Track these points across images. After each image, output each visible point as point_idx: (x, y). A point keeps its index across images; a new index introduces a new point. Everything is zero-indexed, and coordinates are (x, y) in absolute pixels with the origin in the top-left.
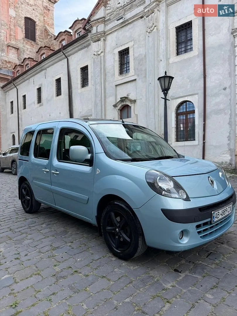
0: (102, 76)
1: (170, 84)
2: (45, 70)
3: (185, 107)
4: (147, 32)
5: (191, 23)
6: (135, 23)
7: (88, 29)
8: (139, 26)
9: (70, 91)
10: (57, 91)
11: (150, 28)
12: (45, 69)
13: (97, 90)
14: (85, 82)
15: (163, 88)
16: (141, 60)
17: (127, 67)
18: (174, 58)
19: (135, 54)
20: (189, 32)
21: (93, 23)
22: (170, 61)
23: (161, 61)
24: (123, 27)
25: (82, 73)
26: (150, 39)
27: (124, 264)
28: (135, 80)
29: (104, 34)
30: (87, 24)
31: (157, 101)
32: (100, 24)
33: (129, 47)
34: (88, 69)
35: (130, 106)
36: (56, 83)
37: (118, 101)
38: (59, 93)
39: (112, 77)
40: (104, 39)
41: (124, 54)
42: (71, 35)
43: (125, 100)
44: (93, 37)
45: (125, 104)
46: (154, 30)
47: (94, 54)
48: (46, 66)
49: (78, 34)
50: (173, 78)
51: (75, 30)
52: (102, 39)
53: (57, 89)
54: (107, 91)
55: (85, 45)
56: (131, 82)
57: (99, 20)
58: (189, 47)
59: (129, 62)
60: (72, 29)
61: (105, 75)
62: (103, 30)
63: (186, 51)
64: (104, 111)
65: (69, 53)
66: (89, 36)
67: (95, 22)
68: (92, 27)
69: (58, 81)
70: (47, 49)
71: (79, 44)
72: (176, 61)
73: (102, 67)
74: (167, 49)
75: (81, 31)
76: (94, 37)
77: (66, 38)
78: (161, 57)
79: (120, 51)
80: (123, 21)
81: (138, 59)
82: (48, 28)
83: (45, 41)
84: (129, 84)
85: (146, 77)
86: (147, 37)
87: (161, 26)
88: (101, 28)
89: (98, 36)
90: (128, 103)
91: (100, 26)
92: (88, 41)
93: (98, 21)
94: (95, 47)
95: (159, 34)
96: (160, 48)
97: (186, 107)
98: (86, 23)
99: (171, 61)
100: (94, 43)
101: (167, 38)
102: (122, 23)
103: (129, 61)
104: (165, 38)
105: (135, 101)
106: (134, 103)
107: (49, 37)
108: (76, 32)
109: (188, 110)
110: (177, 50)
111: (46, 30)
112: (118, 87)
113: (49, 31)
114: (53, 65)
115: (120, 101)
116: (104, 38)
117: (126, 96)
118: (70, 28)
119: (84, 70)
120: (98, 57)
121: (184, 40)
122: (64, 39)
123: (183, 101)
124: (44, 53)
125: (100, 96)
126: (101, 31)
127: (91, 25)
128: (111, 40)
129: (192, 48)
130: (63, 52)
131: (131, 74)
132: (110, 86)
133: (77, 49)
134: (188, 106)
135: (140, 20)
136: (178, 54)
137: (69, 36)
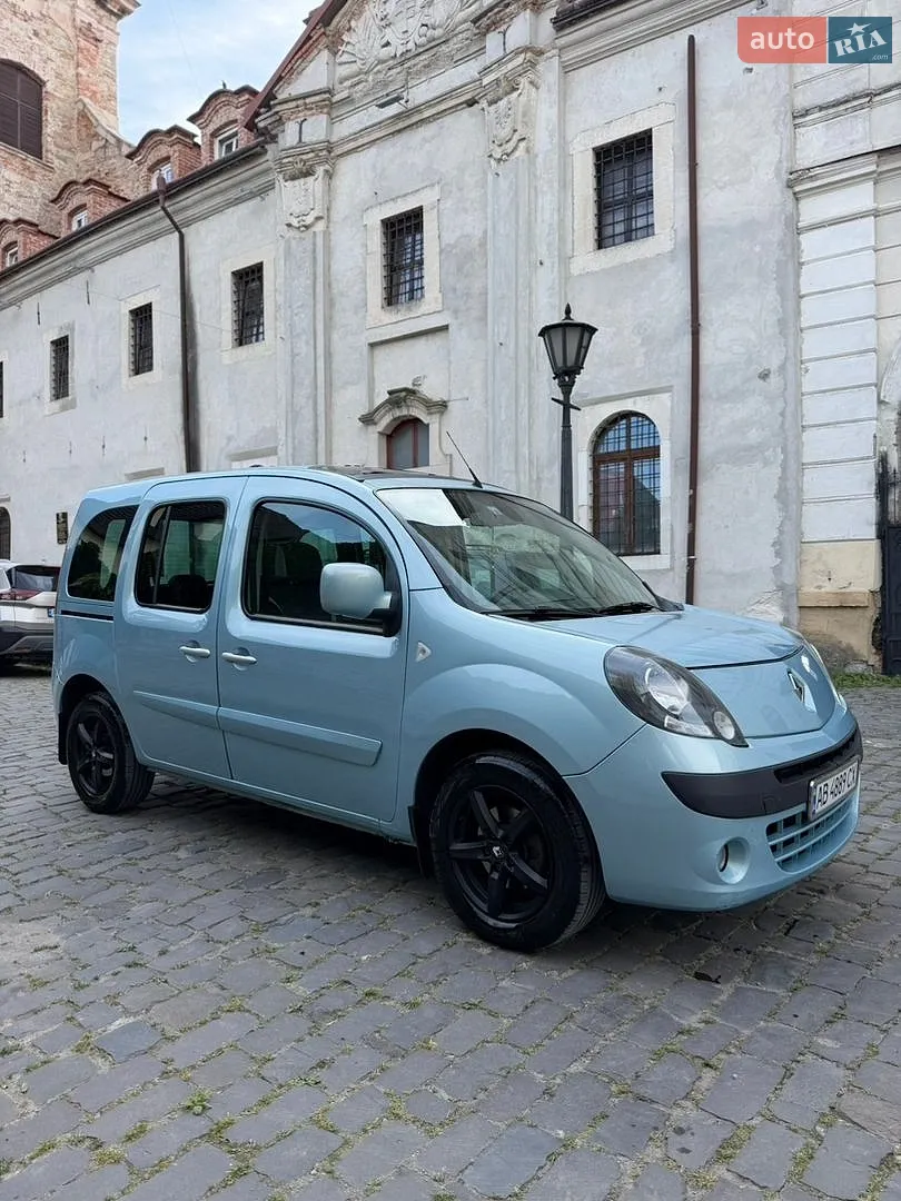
0: (320, 306)
1: (582, 349)
2: (88, 272)
4: (490, 156)
5: (650, 137)
6: (448, 120)
7: (266, 128)
8: (461, 135)
9: (190, 356)
10: (134, 354)
11: (501, 145)
12: (90, 268)
13: (297, 358)
14: (248, 324)
15: (560, 363)
16: (464, 258)
17: (412, 280)
18: (587, 259)
19: (443, 234)
20: (640, 169)
21: (285, 106)
22: (571, 266)
23: (541, 264)
24: (399, 131)
25: (238, 291)
26: (503, 184)
27: (525, 963)
28: (445, 328)
29: (330, 153)
30: (262, 110)
31: (526, 410)
32: (313, 115)
33: (421, 208)
34: (260, 279)
35: (426, 422)
36: (132, 325)
37: (379, 401)
38: (142, 360)
39: (356, 313)
40: (327, 171)
41: (403, 230)
42: (196, 145)
43: (405, 399)
44: (284, 161)
45: (405, 416)
46: (517, 154)
47: (289, 225)
48: (91, 257)
49: (221, 142)
50: (592, 330)
51: (212, 127)
52: (320, 170)
53: (135, 346)
54: (337, 360)
55: (249, 187)
56: (430, 337)
57: (308, 101)
58: (641, 222)
59: (421, 263)
60: (200, 122)
61: (330, 304)
62: (323, 138)
63: (629, 236)
64: (323, 439)
65: (189, 213)
66: (269, 156)
67: (294, 104)
68: (280, 122)
69: (142, 316)
70: (95, 192)
71: (230, 182)
72: (595, 267)
73: (320, 270)
74: (561, 221)
75: (235, 134)
76: (290, 159)
77: (177, 154)
78: (542, 251)
79: (389, 219)
80: (401, 109)
81: (454, 251)
82: (93, 109)
83: (80, 157)
84: (421, 343)
85: (483, 319)
86: (490, 177)
87: (543, 139)
88: (316, 129)
89: (304, 157)
90: (418, 412)
91: (310, 120)
92: (266, 171)
93: (305, 104)
94: (292, 197)
95: (536, 169)
96: (539, 220)
97: (628, 436)
98: (260, 107)
99: (576, 267)
100: (289, 184)
101: (565, 184)
102: (398, 117)
103: (422, 259)
104: (556, 185)
105: (443, 405)
106: (442, 413)
107: (95, 145)
108: (214, 135)
109: (633, 446)
110: (600, 228)
111: (84, 117)
112: (380, 353)
113: (97, 120)
114: (120, 253)
115: (387, 401)
116: (327, 167)
117: (410, 387)
118: (192, 119)
119: (249, 281)
120: (303, 235)
121: (621, 197)
122: (167, 159)
123: (619, 413)
124: (82, 207)
125: (308, 381)
126: (314, 139)
127: (277, 113)
128: (354, 175)
129: (653, 224)
130: (164, 209)
131: (430, 307)
132: (349, 348)
133: (219, 200)
134: (633, 431)
135: (466, 113)
136: (601, 243)
137: (188, 150)
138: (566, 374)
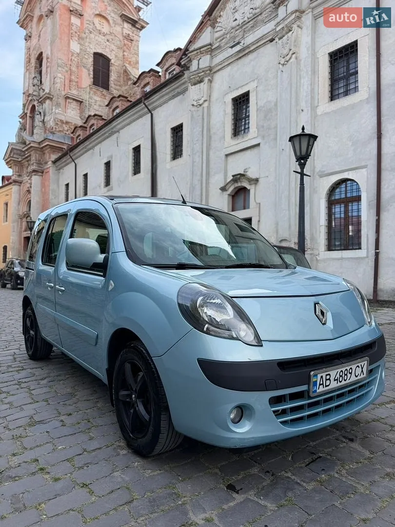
0: (205, 140)
1: (310, 147)
2: (118, 133)
3: (343, 189)
4: (279, 63)
5: (357, 45)
6: (262, 50)
7: (185, 64)
8: (268, 55)
9: (154, 166)
10: (134, 167)
11: (284, 58)
12: (118, 131)
13: (195, 163)
14: (177, 152)
15: (298, 154)
16: (268, 112)
17: (245, 124)
18: (325, 106)
19: (258, 102)
20: (352, 61)
21: (192, 54)
22: (318, 110)
23: (302, 111)
24: (240, 58)
25: (174, 136)
26: (285, 75)
27: (137, 463)
28: (258, 145)
29: (211, 71)
30: (184, 57)
31: (294, 180)
32: (204, 55)
33: (249, 91)
34: (182, 130)
35: (249, 188)
36: (133, 154)
37: (229, 180)
38: (137, 170)
39: (220, 142)
40: (209, 80)
41: (241, 102)
42: (160, 76)
43: (239, 179)
44: (192, 77)
45: (239, 186)
46: (291, 60)
47: (193, 105)
48: (119, 127)
49: (169, 73)
51: (165, 68)
52: (206, 80)
53: (134, 163)
54: (212, 165)
55: (179, 90)
56: (252, 149)
57: (202, 50)
58: (352, 86)
59: (248, 116)
60: (161, 66)
61: (210, 138)
62: (208, 65)
63: (346, 93)
64: (205, 198)
65: (154, 104)
66: (186, 76)
67: (195, 52)
68: (190, 61)
69: (137, 150)
70: (122, 100)
71: (171, 89)
72: (328, 110)
73: (205, 125)
74: (312, 90)
75: (174, 70)
76: (194, 76)
77: (152, 80)
78: (303, 105)
79: (235, 98)
80: (241, 47)
81: (263, 109)
82: (129, 68)
83: (124, 88)
84: (248, 152)
85: (276, 139)
86: (279, 71)
87: (304, 52)
88: (205, 61)
89: (200, 75)
90: (245, 184)
91: (203, 58)
92: (184, 83)
93: (201, 52)
94: (195, 93)
95: (300, 67)
96: (302, 90)
97: (346, 191)
98: (182, 56)
99: (320, 111)
100: (193, 87)
101: (314, 72)
102: (239, 51)
103: (249, 115)
104: (310, 73)
105: (257, 180)
106: (256, 184)
107: (130, 83)
108: (166, 70)
109: (349, 195)
110: (332, 91)
111: (125, 71)
112: (230, 159)
113: (130, 73)
114: (129, 124)
115: (231, 180)
116: (209, 78)
117: (242, 173)
118: (158, 65)
119: (177, 131)
120: (198, 109)
121: (342, 75)
122: (148, 83)
123: (341, 180)
124: (117, 107)
125: (199, 173)
126: (204, 66)
127: (189, 57)
128: (221, 80)
129: (358, 86)
130: (144, 104)
131: (252, 136)
132: (217, 157)
133: (167, 97)
134: (349, 188)
135: (269, 46)
136: (332, 98)
137: (157, 79)
138: (302, 159)
